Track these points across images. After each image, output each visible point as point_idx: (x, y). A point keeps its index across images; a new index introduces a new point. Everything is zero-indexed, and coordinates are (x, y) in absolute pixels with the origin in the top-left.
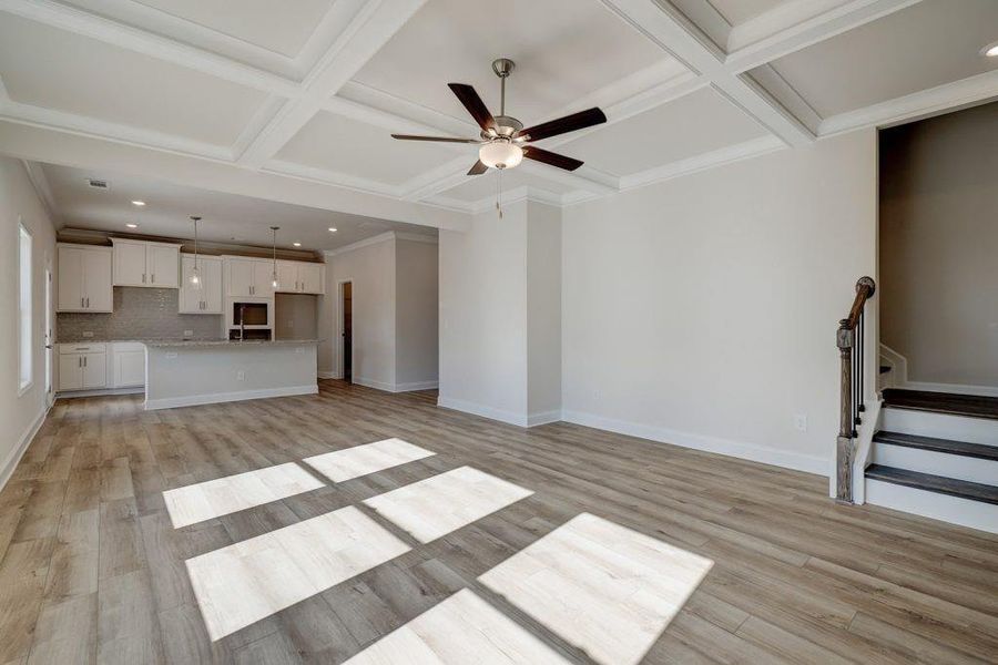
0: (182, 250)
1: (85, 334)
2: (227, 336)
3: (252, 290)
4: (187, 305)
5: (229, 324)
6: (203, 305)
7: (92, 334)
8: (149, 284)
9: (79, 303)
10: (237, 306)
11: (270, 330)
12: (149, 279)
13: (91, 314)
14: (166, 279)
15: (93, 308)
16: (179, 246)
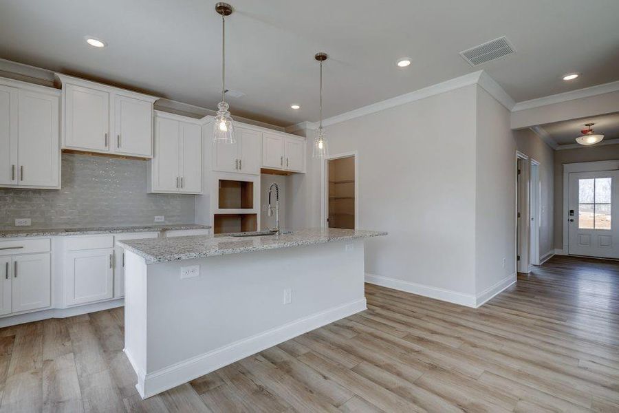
0: (156, 107)
1: (19, 222)
2: (211, 223)
3: (239, 165)
4: (161, 181)
5: (212, 207)
6: (180, 182)
7: (28, 222)
8: (112, 150)
9: (8, 173)
10: (224, 184)
11: (255, 215)
12: (113, 141)
13: (27, 191)
14: (134, 146)
15: (29, 182)
16: (153, 99)
